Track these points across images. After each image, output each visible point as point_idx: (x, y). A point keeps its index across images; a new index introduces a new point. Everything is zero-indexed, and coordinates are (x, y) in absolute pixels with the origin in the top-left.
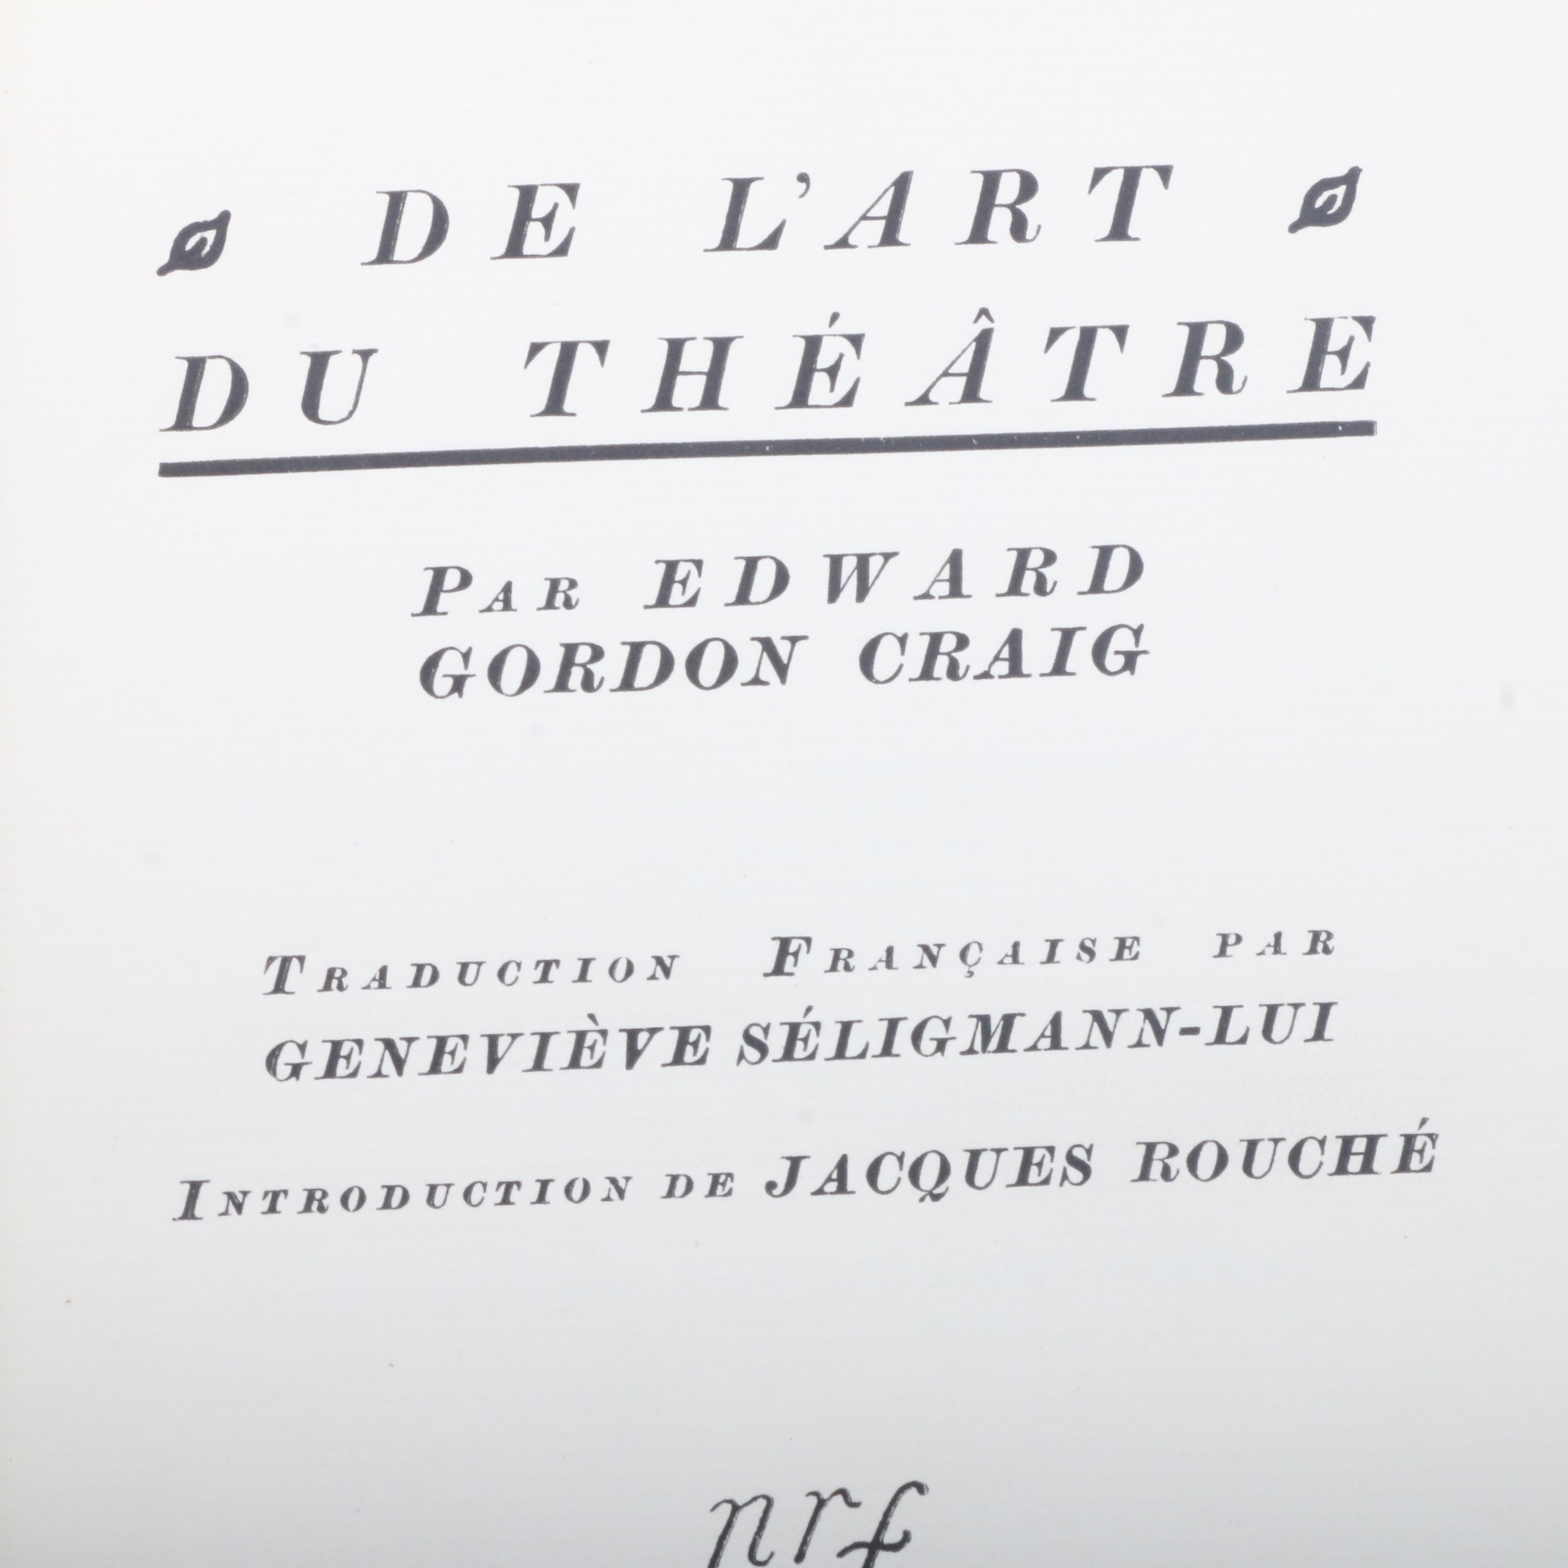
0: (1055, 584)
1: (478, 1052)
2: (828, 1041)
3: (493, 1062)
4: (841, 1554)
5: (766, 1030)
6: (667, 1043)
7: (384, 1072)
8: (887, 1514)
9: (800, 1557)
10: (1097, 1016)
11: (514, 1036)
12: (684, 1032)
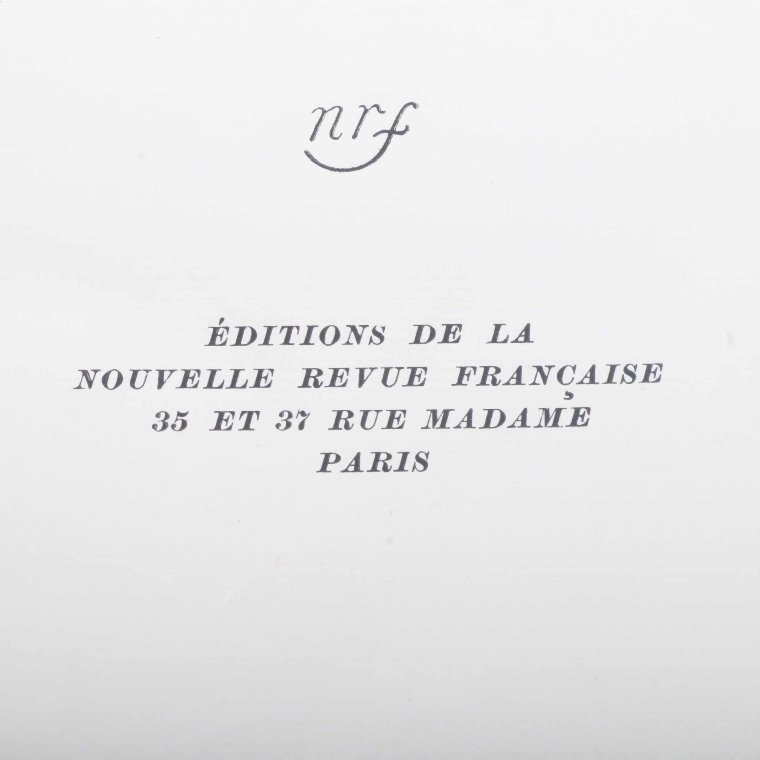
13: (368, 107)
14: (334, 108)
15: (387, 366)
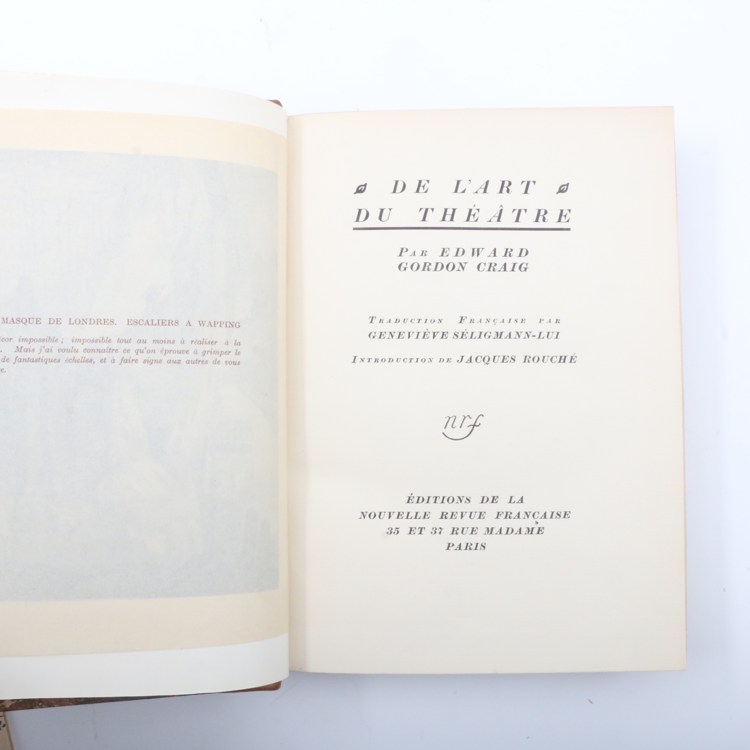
0: (513, 255)
1: (406, 335)
2: (469, 335)
3: (409, 337)
4: (468, 427)
5: (458, 333)
6: (440, 335)
7: (390, 338)
8: (477, 420)
9: (461, 427)
10: (517, 333)
11: (413, 332)
12: (443, 333)
13: (466, 416)
14: (453, 416)
15: (471, 511)
